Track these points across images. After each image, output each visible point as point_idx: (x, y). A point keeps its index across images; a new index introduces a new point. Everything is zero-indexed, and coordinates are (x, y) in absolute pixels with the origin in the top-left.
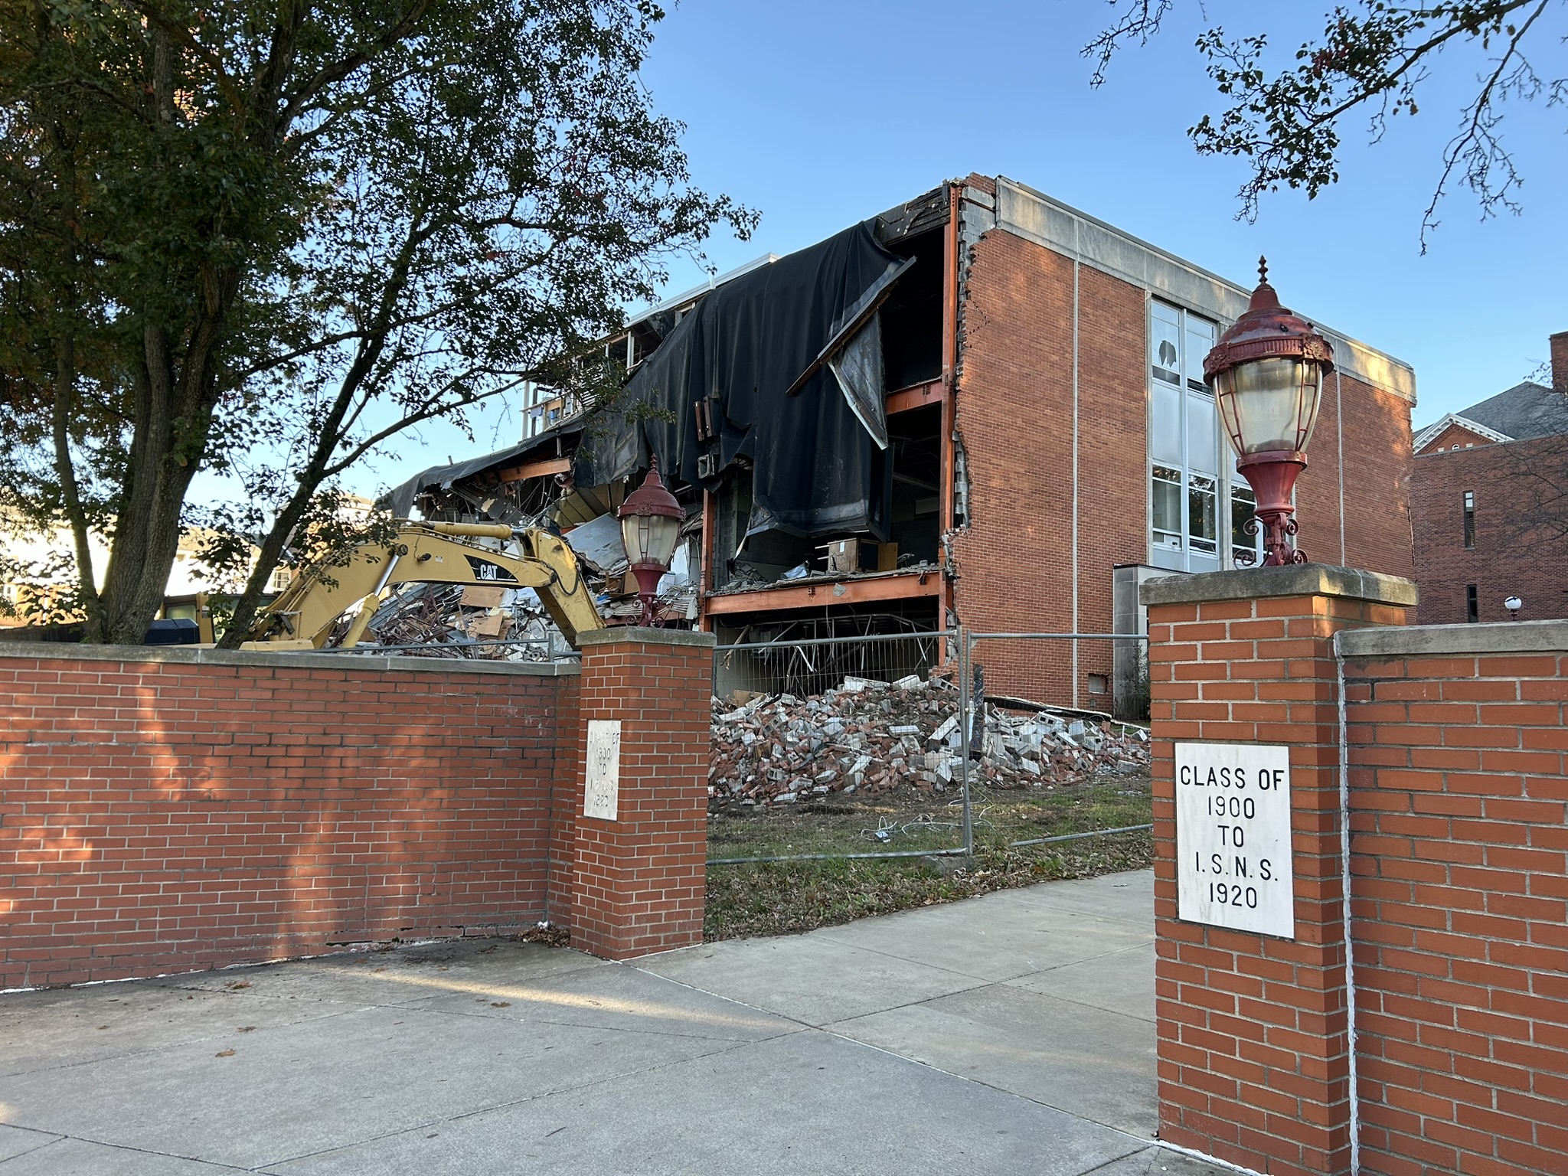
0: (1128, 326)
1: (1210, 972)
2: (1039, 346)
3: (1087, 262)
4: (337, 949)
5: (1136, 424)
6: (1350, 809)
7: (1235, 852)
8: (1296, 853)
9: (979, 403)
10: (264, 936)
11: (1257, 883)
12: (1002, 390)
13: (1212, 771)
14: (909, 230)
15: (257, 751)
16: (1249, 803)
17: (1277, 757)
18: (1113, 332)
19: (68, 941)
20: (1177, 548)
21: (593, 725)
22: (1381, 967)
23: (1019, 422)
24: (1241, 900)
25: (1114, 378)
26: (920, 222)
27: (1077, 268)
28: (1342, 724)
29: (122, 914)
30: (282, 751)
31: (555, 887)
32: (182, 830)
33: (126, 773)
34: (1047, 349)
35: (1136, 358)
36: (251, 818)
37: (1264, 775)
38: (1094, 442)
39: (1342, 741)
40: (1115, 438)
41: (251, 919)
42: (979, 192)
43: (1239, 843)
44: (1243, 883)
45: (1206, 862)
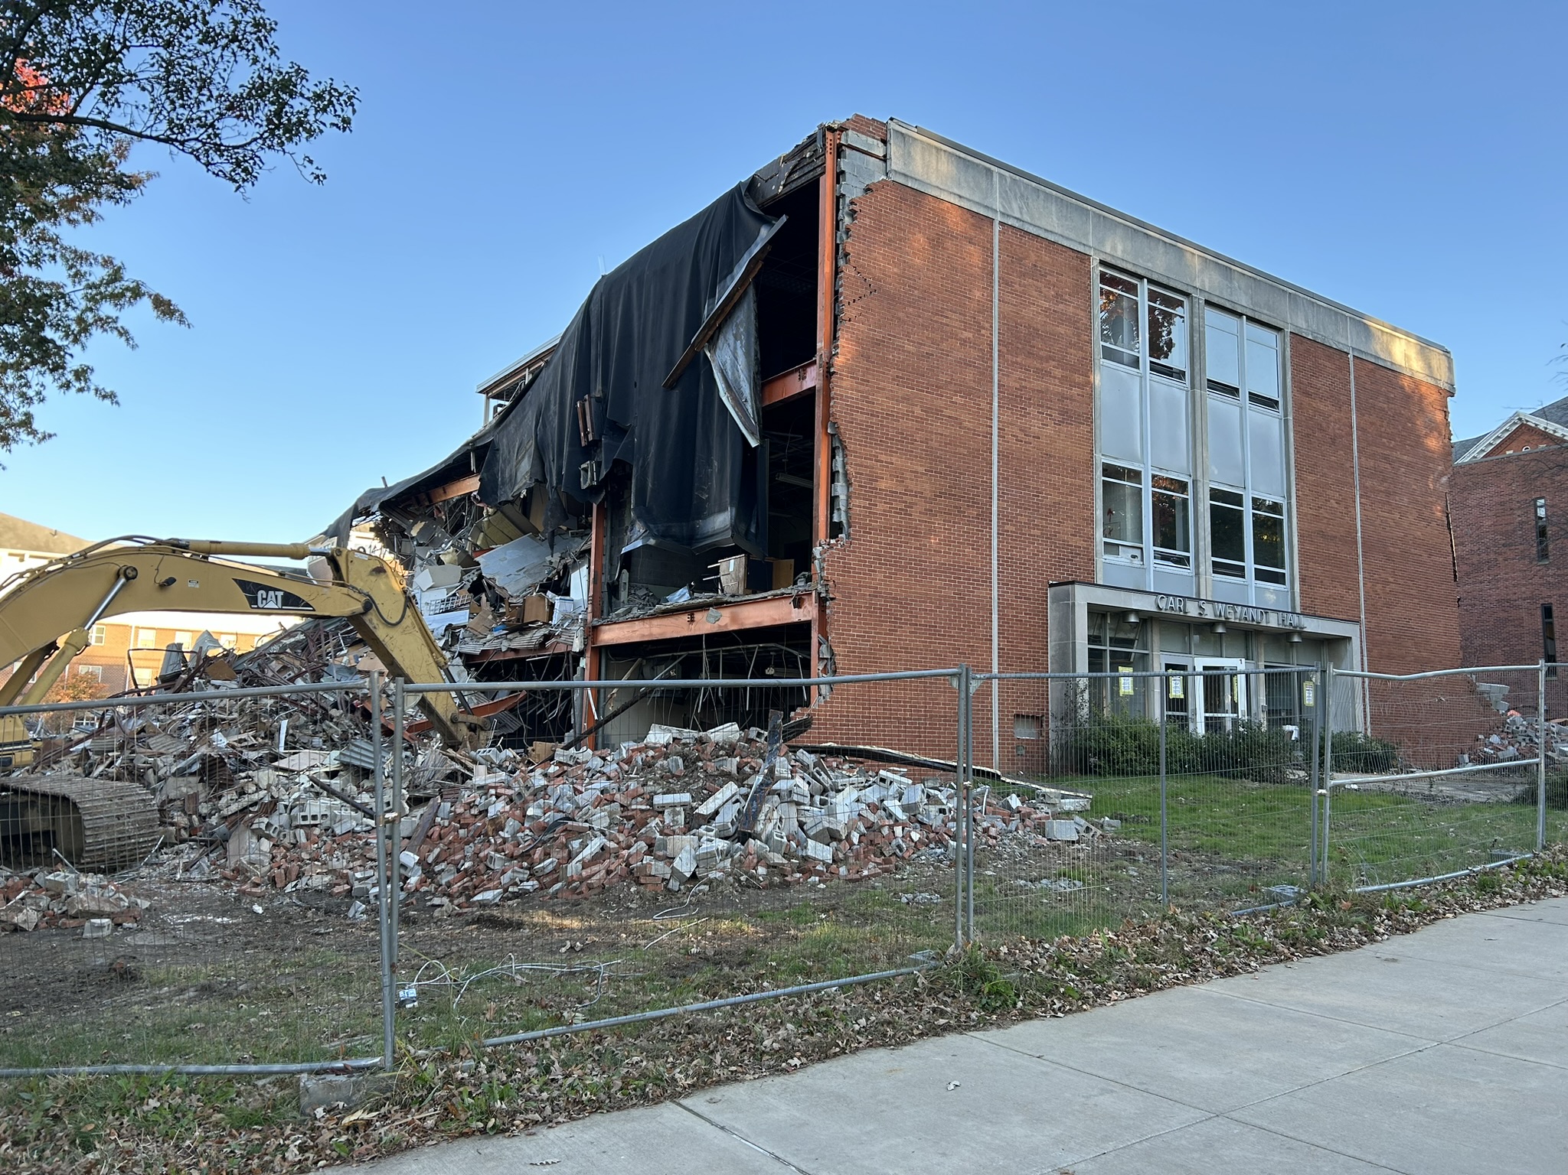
0: (1067, 297)
2: (945, 321)
3: (1011, 222)
5: (1079, 414)
9: (862, 388)
12: (894, 372)
14: (784, 186)
18: (1047, 305)
20: (1137, 562)
23: (918, 411)
25: (1048, 359)
26: (796, 176)
27: (997, 228)
34: (957, 324)
35: (1079, 335)
38: (1021, 436)
40: (1049, 430)
42: (864, 137)
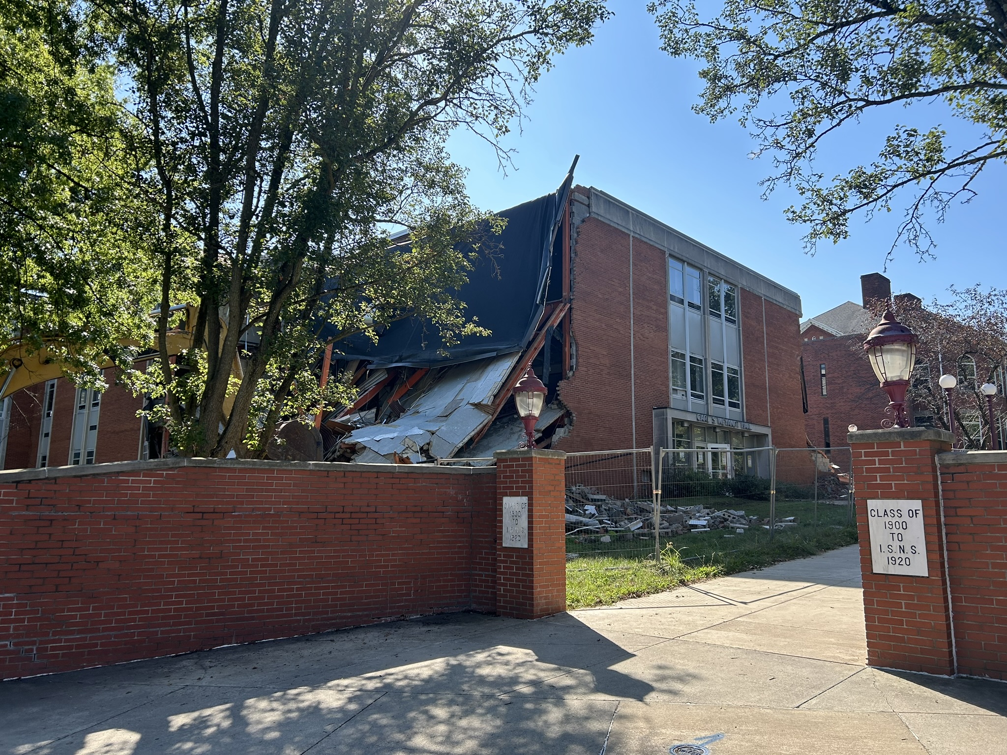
0: (658, 272)
1: (890, 594)
2: (613, 283)
3: (637, 236)
4: (376, 621)
5: (662, 327)
6: (945, 525)
7: (899, 543)
8: (928, 543)
9: (583, 315)
10: (342, 614)
11: (910, 555)
13: (885, 511)
15: (337, 516)
16: (904, 523)
17: (917, 504)
18: (650, 275)
19: (253, 618)
20: (685, 398)
21: (506, 500)
22: (962, 586)
23: (604, 326)
24: (903, 563)
25: (652, 301)
27: (631, 239)
28: (940, 491)
29: (278, 603)
30: (348, 515)
31: (477, 586)
32: (304, 558)
33: (277, 528)
34: (617, 285)
35: (662, 290)
36: (335, 551)
37: (911, 512)
38: (642, 337)
39: (940, 497)
40: (652, 335)
41: (336, 606)
42: (581, 196)
43: (900, 539)
44: (903, 556)
45: (885, 548)
